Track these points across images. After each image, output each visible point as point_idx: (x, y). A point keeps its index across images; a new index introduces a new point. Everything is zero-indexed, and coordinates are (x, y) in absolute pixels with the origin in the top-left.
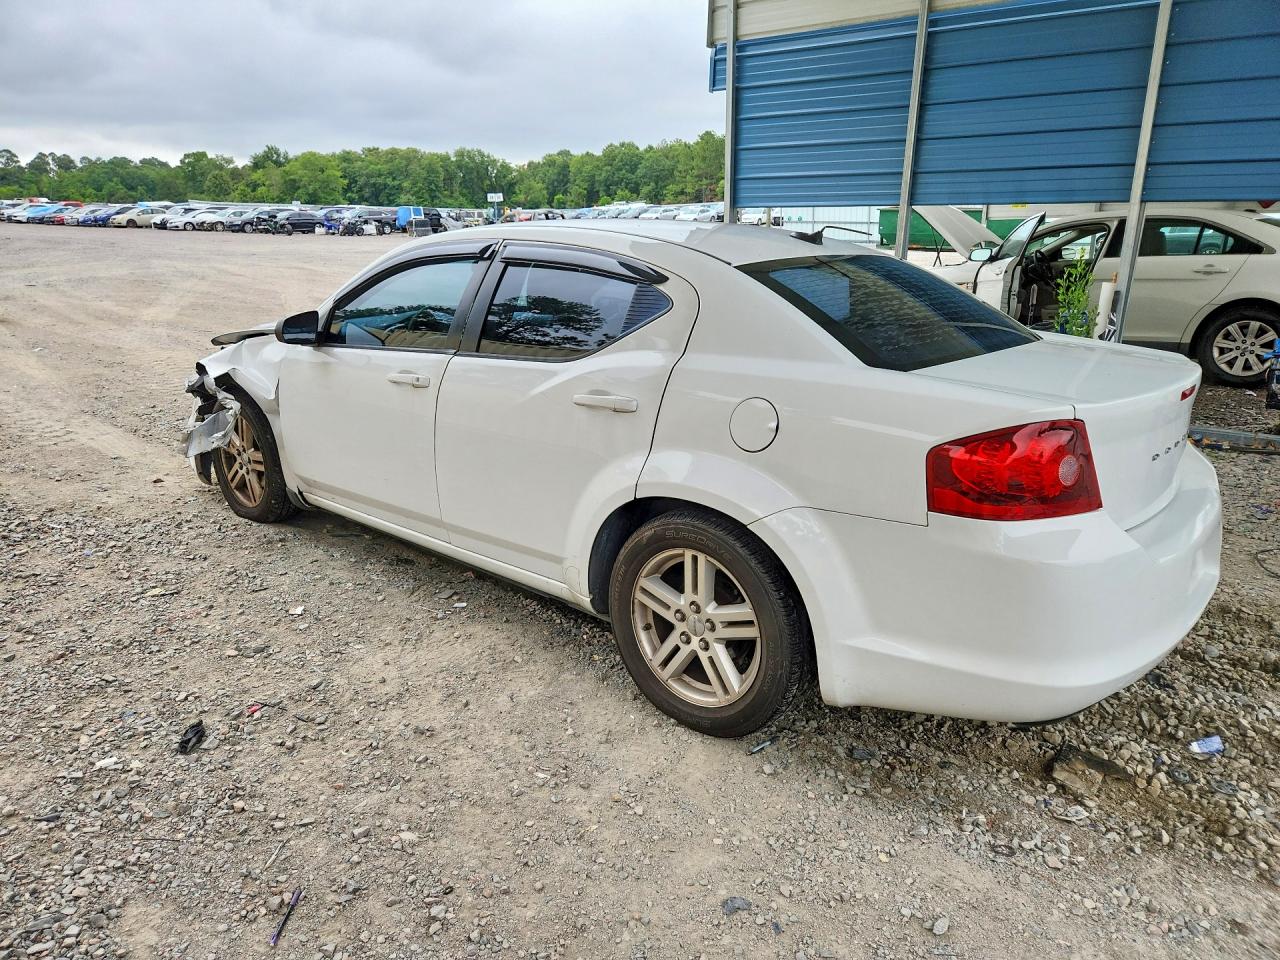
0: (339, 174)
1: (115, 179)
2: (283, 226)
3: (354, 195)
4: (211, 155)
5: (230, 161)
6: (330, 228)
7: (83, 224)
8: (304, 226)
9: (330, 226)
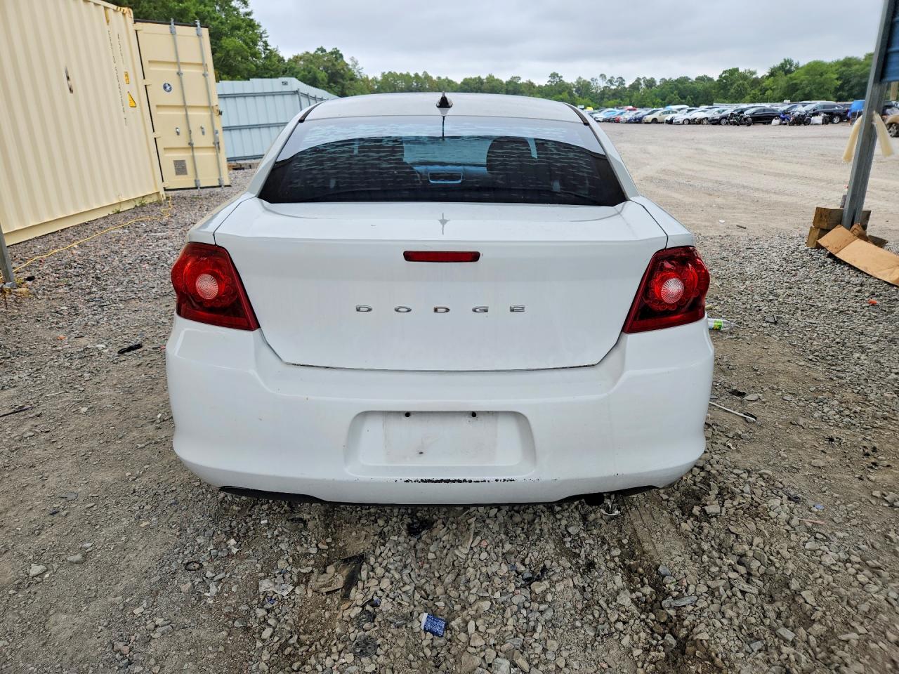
0: (836, 76)
1: (675, 92)
2: (745, 119)
3: (844, 93)
4: (741, 70)
5: (754, 73)
6: (783, 119)
7: (629, 122)
8: (763, 119)
9: (786, 119)
